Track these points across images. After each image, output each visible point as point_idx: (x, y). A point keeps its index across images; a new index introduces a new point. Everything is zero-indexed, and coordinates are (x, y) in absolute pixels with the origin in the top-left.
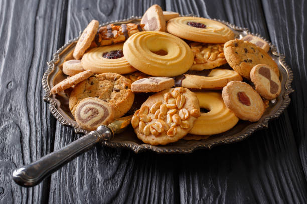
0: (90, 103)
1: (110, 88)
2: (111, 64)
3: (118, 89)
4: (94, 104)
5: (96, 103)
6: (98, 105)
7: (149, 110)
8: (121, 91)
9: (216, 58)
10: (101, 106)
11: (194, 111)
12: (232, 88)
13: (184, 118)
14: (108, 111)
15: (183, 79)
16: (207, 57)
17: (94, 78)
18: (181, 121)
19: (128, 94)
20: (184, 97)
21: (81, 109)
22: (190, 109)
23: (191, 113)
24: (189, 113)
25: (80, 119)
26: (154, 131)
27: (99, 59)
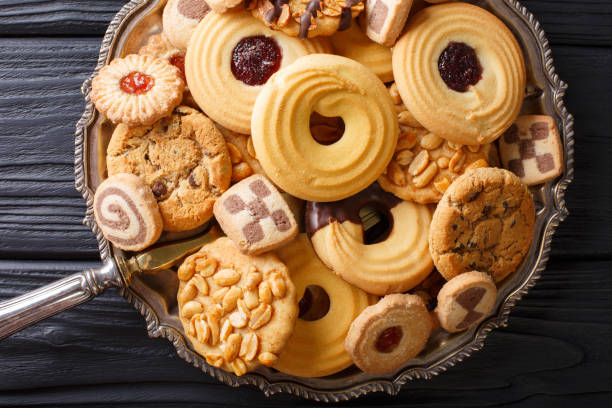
0: (125, 197)
1: (186, 167)
3: (197, 183)
4: (131, 204)
5: (134, 205)
6: (136, 212)
7: (216, 271)
8: (197, 191)
9: (429, 184)
10: (140, 218)
11: (266, 357)
12: (379, 321)
13: (244, 356)
14: (144, 236)
15: (322, 226)
16: (415, 173)
17: (176, 117)
18: (235, 356)
19: (205, 206)
20: (273, 311)
21: (109, 194)
22: (266, 345)
23: (260, 357)
24: (258, 352)
25: (99, 209)
26: (192, 330)
27: (220, 64)
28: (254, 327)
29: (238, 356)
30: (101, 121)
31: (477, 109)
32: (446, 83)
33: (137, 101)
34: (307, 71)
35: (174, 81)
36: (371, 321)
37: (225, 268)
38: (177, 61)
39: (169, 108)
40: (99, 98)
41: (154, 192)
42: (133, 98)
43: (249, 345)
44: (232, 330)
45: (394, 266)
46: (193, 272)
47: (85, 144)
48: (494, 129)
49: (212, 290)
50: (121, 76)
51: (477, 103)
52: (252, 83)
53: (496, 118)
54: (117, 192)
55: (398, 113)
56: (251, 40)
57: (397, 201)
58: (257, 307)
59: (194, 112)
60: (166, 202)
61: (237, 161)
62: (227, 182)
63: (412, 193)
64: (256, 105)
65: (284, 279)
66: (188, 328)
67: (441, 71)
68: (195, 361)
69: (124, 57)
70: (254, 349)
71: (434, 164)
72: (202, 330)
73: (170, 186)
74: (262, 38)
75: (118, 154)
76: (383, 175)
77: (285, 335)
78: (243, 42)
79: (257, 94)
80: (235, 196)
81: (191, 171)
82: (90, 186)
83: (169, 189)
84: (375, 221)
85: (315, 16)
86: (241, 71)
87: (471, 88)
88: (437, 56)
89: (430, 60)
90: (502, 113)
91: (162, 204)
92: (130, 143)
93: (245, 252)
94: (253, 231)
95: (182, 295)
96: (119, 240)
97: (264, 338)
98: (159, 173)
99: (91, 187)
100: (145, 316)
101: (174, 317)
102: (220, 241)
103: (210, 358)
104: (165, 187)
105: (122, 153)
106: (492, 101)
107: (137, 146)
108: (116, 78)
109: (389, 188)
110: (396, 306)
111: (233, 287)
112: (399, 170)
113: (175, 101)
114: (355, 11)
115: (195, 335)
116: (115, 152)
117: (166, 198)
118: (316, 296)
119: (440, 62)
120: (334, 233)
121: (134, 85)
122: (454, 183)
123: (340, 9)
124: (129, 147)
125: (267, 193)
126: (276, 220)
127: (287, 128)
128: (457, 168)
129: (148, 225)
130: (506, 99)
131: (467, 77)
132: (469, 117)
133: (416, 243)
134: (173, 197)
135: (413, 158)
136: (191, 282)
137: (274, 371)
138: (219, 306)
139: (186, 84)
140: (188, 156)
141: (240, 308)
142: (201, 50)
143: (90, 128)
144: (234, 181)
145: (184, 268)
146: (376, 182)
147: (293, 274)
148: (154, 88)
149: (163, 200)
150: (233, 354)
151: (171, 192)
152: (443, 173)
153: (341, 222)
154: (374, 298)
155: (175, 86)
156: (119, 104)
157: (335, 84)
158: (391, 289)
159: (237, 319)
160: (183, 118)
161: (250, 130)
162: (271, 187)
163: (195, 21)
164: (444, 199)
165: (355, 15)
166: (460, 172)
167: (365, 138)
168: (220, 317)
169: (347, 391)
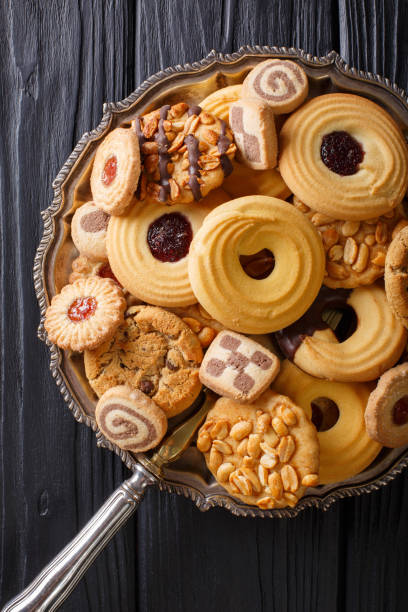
0: (122, 408)
1: (159, 358)
2: (164, 288)
3: (176, 365)
4: (130, 411)
5: (133, 411)
6: (138, 416)
7: (229, 430)
8: (180, 371)
9: (368, 265)
10: (143, 419)
11: (308, 479)
12: (386, 401)
13: (289, 488)
14: (155, 431)
15: (297, 346)
16: (351, 261)
17: (129, 320)
18: (283, 492)
19: (192, 382)
20: (294, 438)
21: (107, 413)
22: (303, 470)
23: (303, 482)
24: (300, 479)
25: (105, 429)
26: (235, 489)
27: (141, 258)
28: (285, 460)
29: (284, 491)
30: (69, 356)
31: (375, 181)
32: (337, 173)
33: (90, 324)
34: (217, 226)
35: (112, 291)
36: (380, 404)
37: (235, 423)
38: (105, 272)
39: (120, 317)
40: (58, 337)
41: (144, 392)
42: (85, 323)
43: (289, 477)
44: (269, 471)
45: (375, 348)
46: (211, 440)
47: (65, 380)
48: (398, 190)
49: (234, 447)
50: (65, 309)
51: (372, 177)
52: (177, 259)
53: (395, 179)
54: (114, 407)
55: (310, 219)
56: (157, 224)
57: (348, 292)
58: (279, 442)
59: (141, 308)
60: (158, 394)
61: (198, 330)
62: (200, 351)
63: (358, 279)
64: (190, 277)
65: (289, 407)
66: (231, 489)
67: (328, 165)
68: (251, 512)
69: (60, 292)
70: (295, 478)
71: (363, 246)
72: (243, 484)
73: (154, 379)
74: (166, 217)
75: (98, 376)
76: (325, 277)
77: (315, 453)
78: (151, 228)
79: (186, 266)
80: (212, 360)
81: (165, 357)
82: (87, 414)
83: (155, 383)
84: (338, 318)
85: (199, 176)
86: (162, 253)
87: (361, 165)
88: (318, 155)
89: (314, 162)
90: (397, 172)
91: (155, 398)
92: (102, 361)
93: (245, 403)
94: (243, 381)
95: (211, 464)
96: (136, 446)
97: (298, 464)
98: (139, 374)
99: (90, 413)
100: (190, 497)
101: (213, 485)
102: (220, 403)
103: (261, 504)
104: (151, 382)
105: (101, 373)
106: (383, 169)
107: (110, 361)
108: (62, 313)
109: (336, 285)
110: (394, 381)
111: (251, 436)
112: (338, 266)
113: (121, 308)
114: (230, 153)
115: (240, 492)
116: (93, 375)
117: (156, 392)
118: (322, 406)
119: (323, 158)
120: (311, 348)
121: (81, 311)
122: (388, 253)
123: (217, 160)
124: (103, 365)
125: (238, 343)
126: (257, 362)
127: (225, 282)
128: (384, 239)
129: (153, 422)
130: (394, 160)
131: (353, 158)
132: (372, 192)
133: (383, 318)
134: (162, 388)
135: (343, 249)
136: (213, 450)
137: (320, 487)
138: (246, 458)
139: (122, 287)
140: (156, 346)
141: (266, 451)
142: (121, 254)
143: (63, 366)
144: (205, 348)
145: (200, 441)
146: (323, 286)
147: (294, 399)
148: (99, 305)
149: (155, 394)
150: (279, 491)
151: (158, 384)
152: (374, 249)
153: (311, 335)
154: (372, 384)
155: (115, 295)
156: (77, 334)
157: (246, 224)
158: (382, 369)
159: (268, 461)
160: (136, 318)
161: (196, 299)
162: (238, 337)
163: (103, 232)
164: (387, 270)
165: (231, 157)
166: (388, 241)
167: (294, 255)
168: (253, 466)
169: (390, 472)
